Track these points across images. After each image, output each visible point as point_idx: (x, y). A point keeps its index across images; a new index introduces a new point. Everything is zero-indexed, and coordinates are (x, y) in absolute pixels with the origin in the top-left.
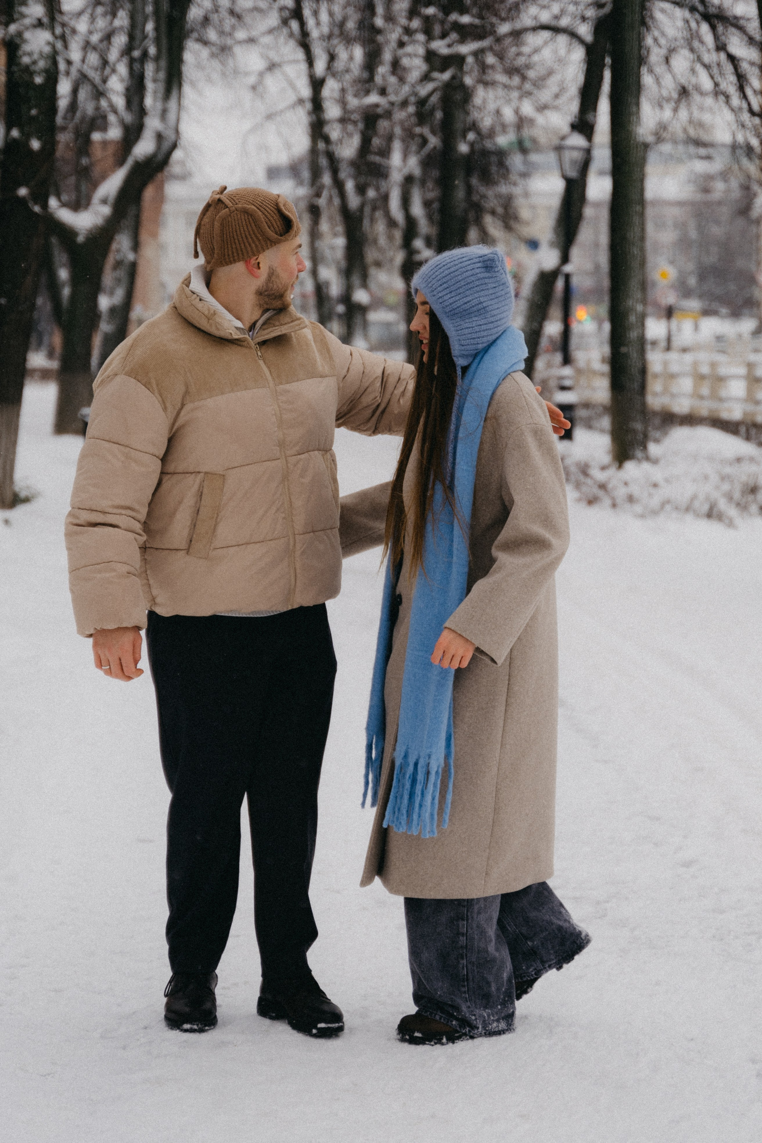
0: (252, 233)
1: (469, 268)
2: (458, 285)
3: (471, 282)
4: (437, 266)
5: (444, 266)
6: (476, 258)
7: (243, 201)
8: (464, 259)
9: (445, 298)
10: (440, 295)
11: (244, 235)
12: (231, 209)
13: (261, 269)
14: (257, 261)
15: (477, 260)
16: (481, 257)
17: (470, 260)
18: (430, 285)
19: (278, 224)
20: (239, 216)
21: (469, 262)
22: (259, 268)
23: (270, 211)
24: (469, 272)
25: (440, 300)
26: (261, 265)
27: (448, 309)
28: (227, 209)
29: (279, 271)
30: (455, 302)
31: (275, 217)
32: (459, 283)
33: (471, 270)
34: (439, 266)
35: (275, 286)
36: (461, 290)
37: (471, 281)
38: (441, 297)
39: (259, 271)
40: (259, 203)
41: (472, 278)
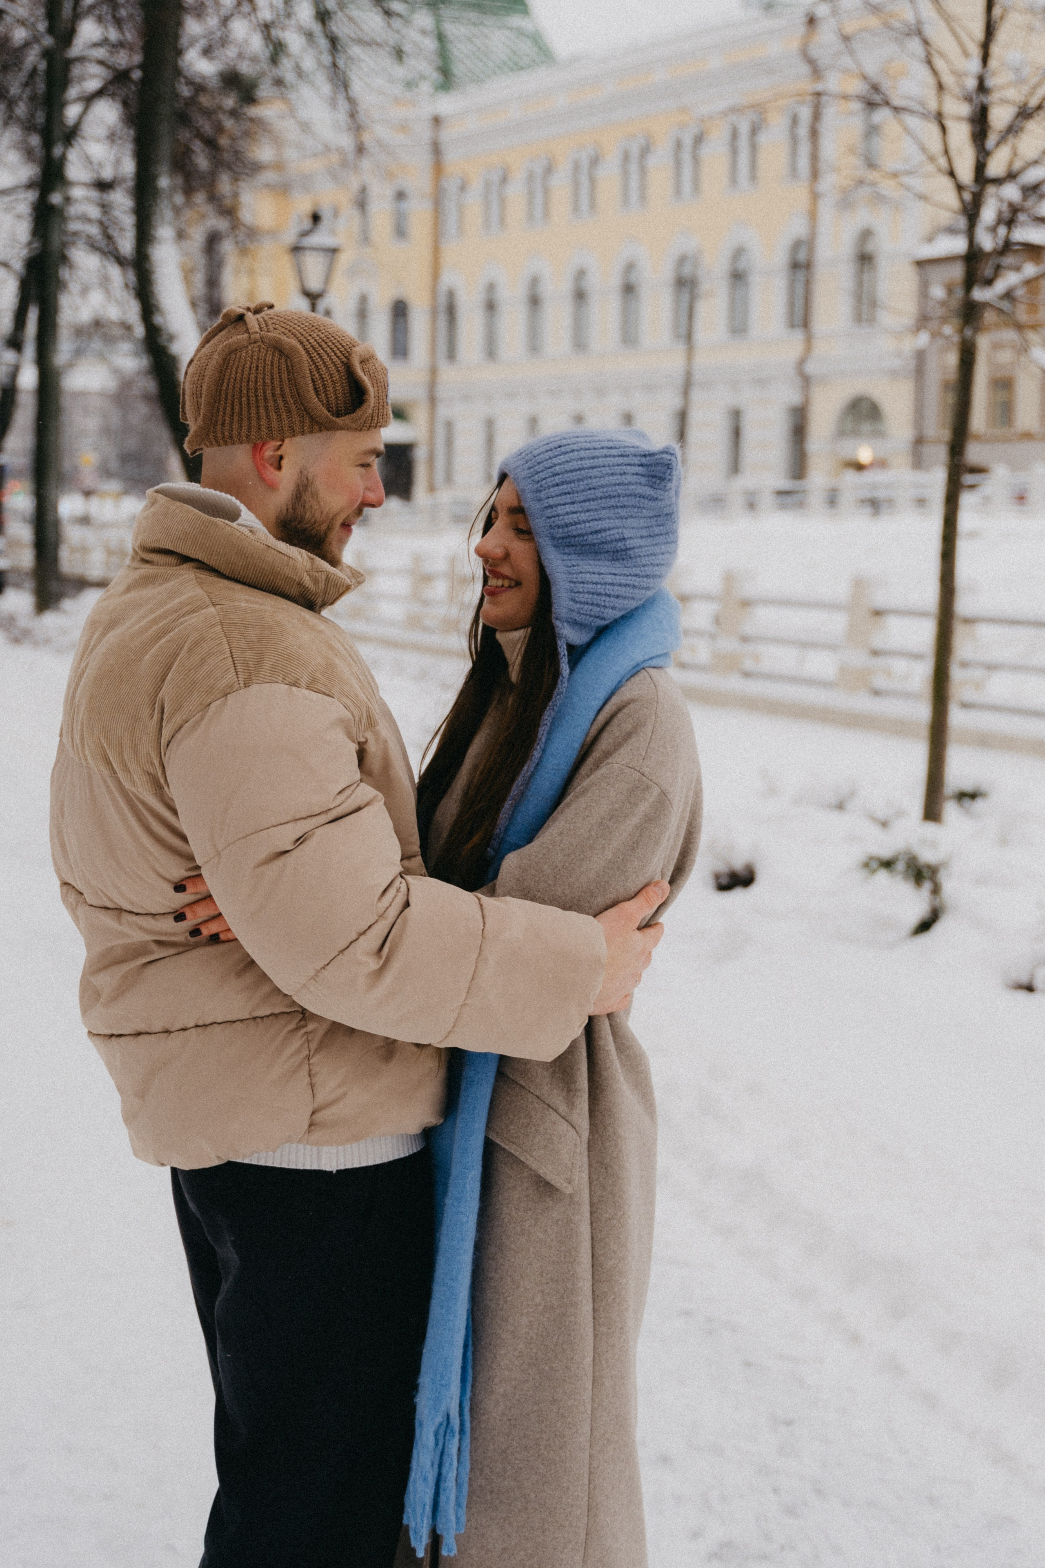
0: (278, 391)
1: (618, 469)
2: (590, 494)
3: (614, 497)
4: (560, 447)
5: (573, 451)
6: (635, 455)
7: (283, 330)
8: (614, 452)
9: (561, 510)
10: (551, 501)
11: (260, 393)
12: (252, 336)
13: (284, 470)
14: (279, 453)
15: (636, 460)
16: (645, 456)
17: (622, 456)
18: (536, 478)
19: (338, 390)
20: (262, 354)
21: (621, 460)
22: (279, 468)
23: (329, 363)
24: (615, 477)
25: (549, 512)
26: (284, 463)
27: (560, 533)
28: (246, 336)
29: (320, 485)
30: (576, 523)
31: (336, 377)
32: (592, 491)
33: (621, 474)
34: (563, 449)
35: (308, 514)
36: (593, 505)
37: (615, 493)
38: (551, 507)
39: (277, 473)
40: (312, 341)
41: (619, 490)
